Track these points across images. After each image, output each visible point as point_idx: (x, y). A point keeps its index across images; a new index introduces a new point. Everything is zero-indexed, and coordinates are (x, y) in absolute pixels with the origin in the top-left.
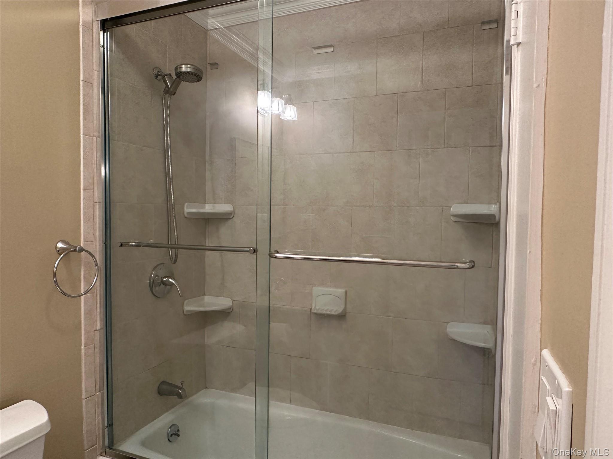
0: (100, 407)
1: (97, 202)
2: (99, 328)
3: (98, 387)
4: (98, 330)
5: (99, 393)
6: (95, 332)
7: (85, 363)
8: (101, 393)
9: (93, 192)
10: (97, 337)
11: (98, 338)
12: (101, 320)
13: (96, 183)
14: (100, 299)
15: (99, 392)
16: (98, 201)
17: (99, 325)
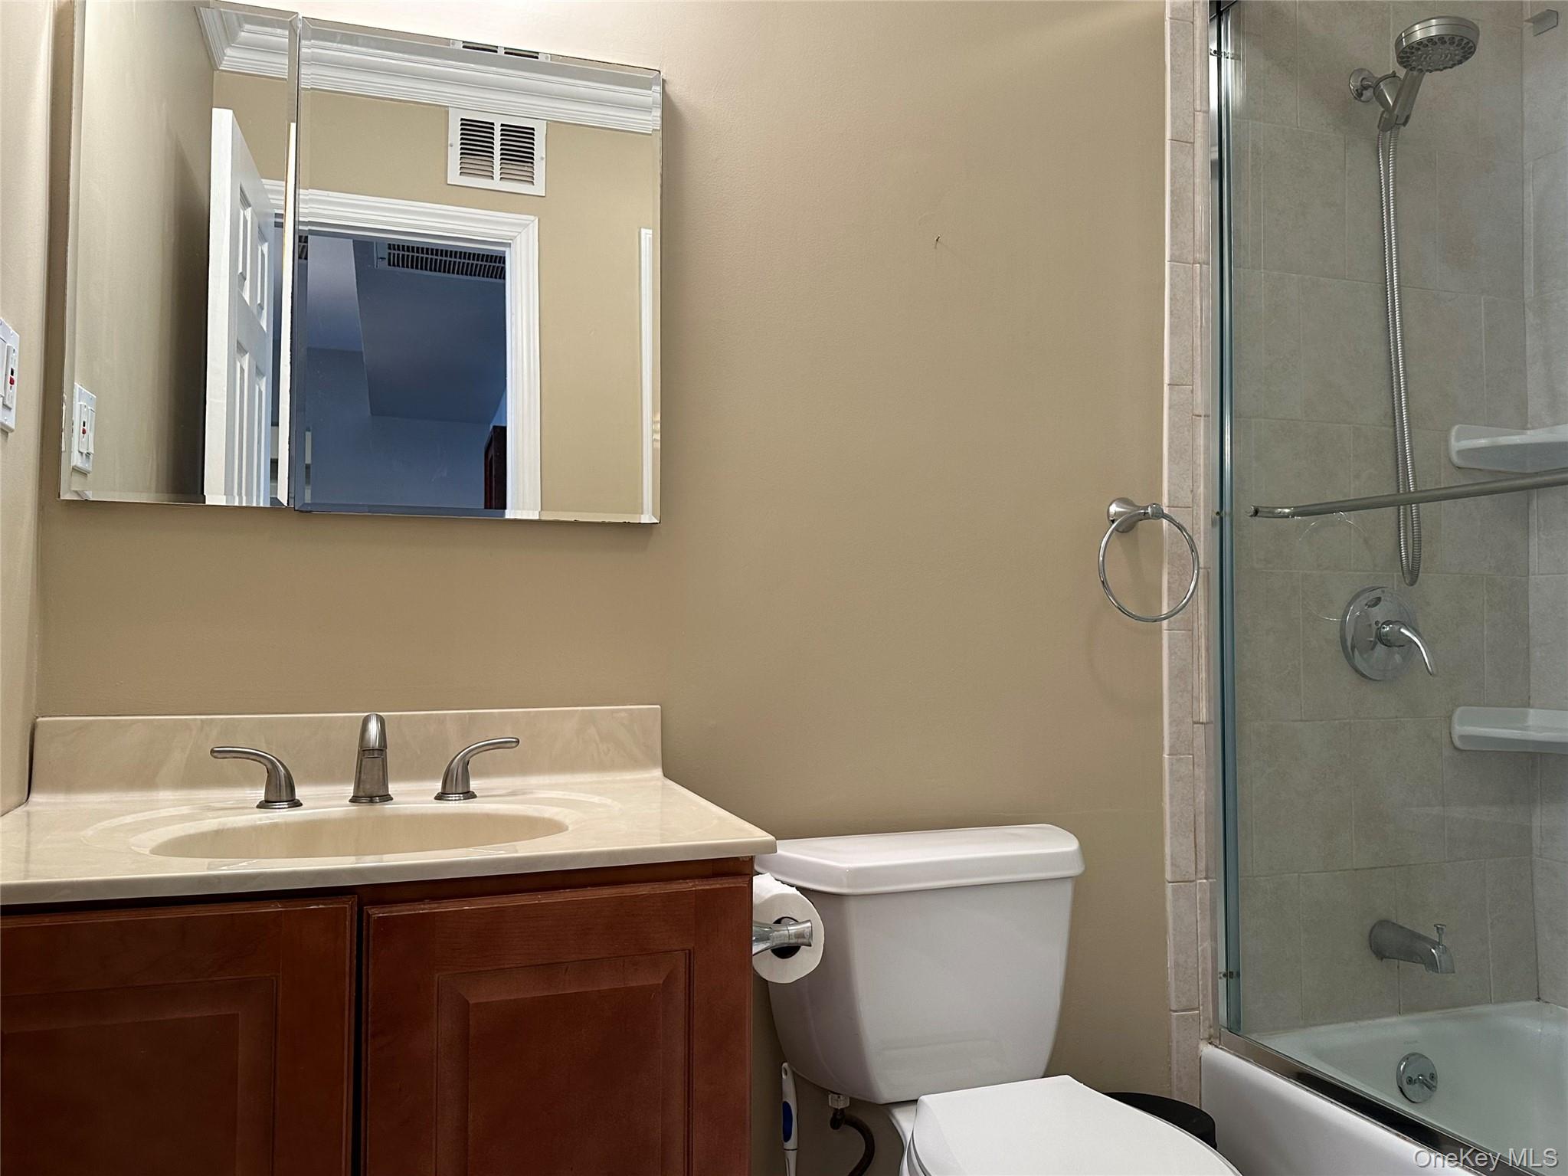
0: (1208, 918)
1: (1201, 416)
2: (1204, 718)
3: (1202, 865)
4: (1202, 723)
5: (1205, 881)
6: (1195, 726)
7: (1172, 797)
8: (1211, 883)
9: (1192, 392)
10: (1200, 741)
11: (1203, 742)
12: (1209, 701)
13: (1199, 371)
14: (1207, 649)
15: (1206, 878)
16: (1202, 413)
17: (1204, 710)
